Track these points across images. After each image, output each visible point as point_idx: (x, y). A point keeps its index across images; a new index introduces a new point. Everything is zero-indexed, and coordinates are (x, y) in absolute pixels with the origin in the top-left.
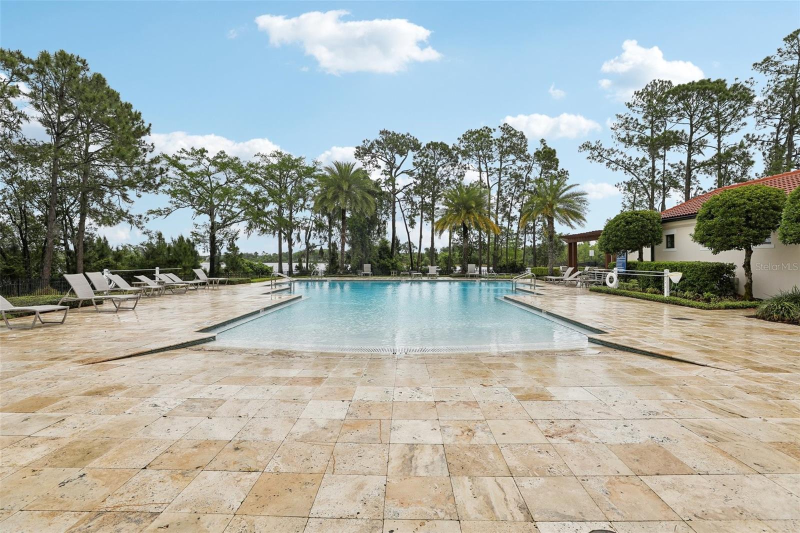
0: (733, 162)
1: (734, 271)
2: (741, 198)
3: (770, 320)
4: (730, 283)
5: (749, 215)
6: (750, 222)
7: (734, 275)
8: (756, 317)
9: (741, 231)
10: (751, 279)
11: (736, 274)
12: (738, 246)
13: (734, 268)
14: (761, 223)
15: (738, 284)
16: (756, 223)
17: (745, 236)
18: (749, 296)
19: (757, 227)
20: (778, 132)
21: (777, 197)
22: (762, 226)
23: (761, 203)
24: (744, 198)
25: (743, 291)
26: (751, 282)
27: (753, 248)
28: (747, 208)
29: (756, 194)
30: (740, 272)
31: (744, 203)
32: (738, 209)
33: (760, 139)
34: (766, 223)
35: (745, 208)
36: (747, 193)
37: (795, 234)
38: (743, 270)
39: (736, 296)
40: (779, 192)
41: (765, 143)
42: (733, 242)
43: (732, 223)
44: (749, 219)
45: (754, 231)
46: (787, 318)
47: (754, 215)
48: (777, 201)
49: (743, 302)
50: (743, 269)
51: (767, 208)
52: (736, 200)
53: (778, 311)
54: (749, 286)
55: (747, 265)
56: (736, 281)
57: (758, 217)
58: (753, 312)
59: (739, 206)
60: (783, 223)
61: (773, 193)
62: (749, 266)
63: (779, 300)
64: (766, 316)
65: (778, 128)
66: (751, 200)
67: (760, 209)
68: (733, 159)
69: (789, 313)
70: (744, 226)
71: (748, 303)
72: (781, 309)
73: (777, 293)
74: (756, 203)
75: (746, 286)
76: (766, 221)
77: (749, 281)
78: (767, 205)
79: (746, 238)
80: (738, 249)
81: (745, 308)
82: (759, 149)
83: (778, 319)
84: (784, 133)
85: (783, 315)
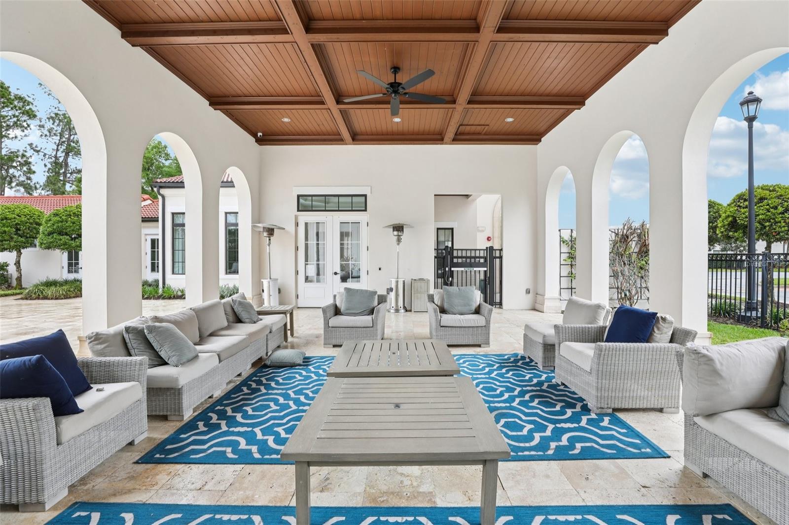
0: (15, 167)
1: (8, 268)
2: (12, 213)
3: (31, 299)
4: (5, 278)
5: (18, 227)
6: (19, 232)
7: (7, 272)
8: (22, 299)
9: (12, 238)
10: (21, 273)
11: (9, 270)
12: (10, 249)
13: (7, 266)
14: (27, 233)
15: (11, 278)
16: (24, 233)
17: (15, 242)
18: (20, 285)
19: (24, 236)
20: (57, 150)
21: (39, 216)
22: (28, 236)
23: (28, 219)
24: (14, 214)
25: (14, 283)
26: (21, 275)
27: (22, 251)
28: (17, 221)
29: (24, 212)
30: (12, 270)
31: (15, 218)
32: (9, 221)
33: (42, 150)
34: (31, 234)
35: (15, 221)
36: (17, 211)
37: (47, 243)
38: (15, 268)
39: (10, 287)
40: (41, 212)
41: (47, 156)
42: (6, 246)
43: (5, 232)
44: (18, 229)
45: (22, 239)
46: (41, 296)
47: (22, 228)
48: (39, 219)
49: (15, 291)
50: (15, 266)
51: (31, 223)
52: (8, 215)
53: (35, 294)
54: (19, 279)
55: (18, 264)
56: (9, 276)
57: (26, 229)
58: (19, 297)
59: (10, 220)
60: (40, 236)
61: (37, 213)
62: (19, 263)
63: (36, 286)
64: (28, 297)
65: (58, 146)
66: (20, 216)
67: (26, 223)
68: (15, 164)
69: (42, 293)
70: (15, 234)
71: (18, 291)
72: (38, 292)
73: (36, 281)
74: (23, 219)
75: (17, 279)
76: (31, 232)
77: (19, 275)
78: (31, 221)
79: (15, 244)
80: (9, 251)
81: (15, 295)
82: (42, 160)
83: (36, 298)
84: (62, 152)
85: (39, 295)
